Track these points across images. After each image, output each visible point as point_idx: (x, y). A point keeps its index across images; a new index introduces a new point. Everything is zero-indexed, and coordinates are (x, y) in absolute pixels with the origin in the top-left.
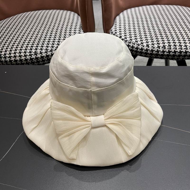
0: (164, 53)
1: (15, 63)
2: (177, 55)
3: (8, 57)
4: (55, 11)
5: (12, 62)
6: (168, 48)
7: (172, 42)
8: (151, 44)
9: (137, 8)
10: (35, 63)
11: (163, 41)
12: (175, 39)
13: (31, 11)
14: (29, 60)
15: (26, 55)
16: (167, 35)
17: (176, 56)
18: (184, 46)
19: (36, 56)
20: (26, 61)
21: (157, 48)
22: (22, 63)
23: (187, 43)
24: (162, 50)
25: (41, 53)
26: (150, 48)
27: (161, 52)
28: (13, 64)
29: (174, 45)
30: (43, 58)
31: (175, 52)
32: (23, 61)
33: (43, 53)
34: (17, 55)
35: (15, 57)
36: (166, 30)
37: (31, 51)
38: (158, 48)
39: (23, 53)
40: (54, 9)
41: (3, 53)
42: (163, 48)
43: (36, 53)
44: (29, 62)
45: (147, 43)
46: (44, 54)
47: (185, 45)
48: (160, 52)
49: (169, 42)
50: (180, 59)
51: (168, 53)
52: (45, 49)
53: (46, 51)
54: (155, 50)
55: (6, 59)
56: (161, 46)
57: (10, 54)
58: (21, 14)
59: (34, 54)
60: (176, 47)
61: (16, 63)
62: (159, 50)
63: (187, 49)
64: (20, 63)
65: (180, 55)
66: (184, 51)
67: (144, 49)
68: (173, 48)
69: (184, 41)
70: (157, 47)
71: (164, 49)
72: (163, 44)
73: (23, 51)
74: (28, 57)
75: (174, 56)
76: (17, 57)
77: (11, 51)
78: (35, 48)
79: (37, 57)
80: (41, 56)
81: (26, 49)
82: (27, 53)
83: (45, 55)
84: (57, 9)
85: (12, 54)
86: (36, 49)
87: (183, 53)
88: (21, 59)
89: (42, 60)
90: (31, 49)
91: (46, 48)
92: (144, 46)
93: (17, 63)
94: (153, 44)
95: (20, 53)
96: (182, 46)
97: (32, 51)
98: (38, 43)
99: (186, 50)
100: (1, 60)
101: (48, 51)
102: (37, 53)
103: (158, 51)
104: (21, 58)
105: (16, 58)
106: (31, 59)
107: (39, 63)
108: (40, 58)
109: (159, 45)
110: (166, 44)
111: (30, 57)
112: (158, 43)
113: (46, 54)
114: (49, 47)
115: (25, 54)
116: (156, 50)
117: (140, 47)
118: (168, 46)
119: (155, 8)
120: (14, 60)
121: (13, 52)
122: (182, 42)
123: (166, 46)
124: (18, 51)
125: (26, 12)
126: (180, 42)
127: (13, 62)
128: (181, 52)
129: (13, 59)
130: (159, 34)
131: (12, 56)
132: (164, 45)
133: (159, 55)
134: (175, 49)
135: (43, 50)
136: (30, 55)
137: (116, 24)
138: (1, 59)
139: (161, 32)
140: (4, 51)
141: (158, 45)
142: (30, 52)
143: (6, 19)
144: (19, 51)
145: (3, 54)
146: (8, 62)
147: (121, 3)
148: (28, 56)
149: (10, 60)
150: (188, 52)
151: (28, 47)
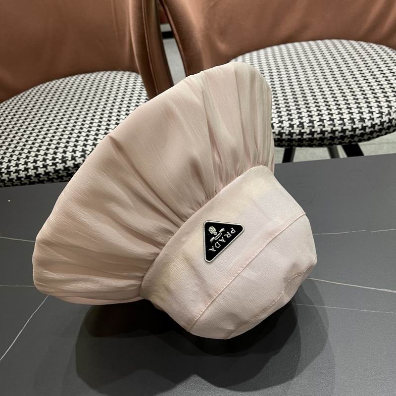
0: (302, 136)
1: (27, 182)
2: (329, 138)
3: (14, 171)
4: (101, 74)
5: (22, 181)
6: (308, 126)
7: (316, 114)
8: (277, 122)
9: (255, 53)
10: (64, 178)
11: (298, 115)
12: (321, 108)
13: (58, 78)
14: (53, 173)
15: (45, 164)
16: (307, 102)
17: (326, 140)
18: (338, 120)
19: (64, 164)
20: (47, 176)
21: (288, 129)
22: (41, 179)
23: (344, 114)
24: (298, 132)
25: (73, 158)
26: (276, 130)
27: (297, 135)
28: (25, 184)
29: (320, 119)
31: (323, 132)
32: (41, 176)
33: (76, 158)
34: (29, 167)
35: (26, 170)
36: (306, 91)
37: (56, 156)
38: (290, 129)
39: (41, 161)
40: (99, 70)
41: (5, 165)
42: (300, 127)
43: (64, 160)
44: (53, 176)
46: (79, 160)
47: (340, 117)
48: (294, 135)
49: (311, 114)
51: (310, 136)
52: (81, 150)
53: (83, 153)
54: (285, 133)
55: (10, 175)
56: (295, 124)
57: (17, 165)
58: (39, 87)
59: (60, 161)
60: (323, 122)
61: (29, 181)
62: (292, 131)
63: (344, 125)
65: (334, 136)
66: (339, 128)
68: (319, 126)
69: (338, 110)
70: (288, 126)
71: (301, 129)
72: (300, 120)
73: (40, 158)
74: (51, 169)
75: (321, 139)
76: (30, 170)
77: (18, 159)
78: (63, 149)
79: (66, 166)
80: (74, 164)
81: (46, 154)
82: (47, 161)
84: (106, 70)
85: (20, 165)
86: (65, 152)
87: (337, 133)
88: (38, 173)
90: (55, 153)
91: (83, 149)
93: (32, 181)
94: (281, 122)
95: (35, 161)
96: (335, 121)
98: (68, 139)
99: (342, 128)
100: (2, 178)
101: (86, 154)
102: (67, 158)
103: (291, 134)
104: (37, 171)
105: (28, 172)
106: (56, 171)
108: (73, 168)
109: (292, 123)
110: (304, 120)
111: (54, 167)
112: (289, 119)
114: (88, 146)
115: (43, 162)
116: (287, 132)
118: (308, 123)
119: (288, 50)
120: (24, 176)
121: (22, 161)
122: (335, 112)
123: (305, 124)
124: (31, 159)
125: (48, 81)
126: (331, 112)
127: (23, 179)
128: (333, 132)
129: (22, 174)
130: (292, 100)
131: (20, 170)
132: (302, 121)
133: (294, 140)
134: (321, 127)
135: (77, 152)
136: (54, 164)
138: (2, 176)
139: (298, 96)
140: (7, 161)
141: (290, 122)
142: (54, 159)
143: (10, 98)
144: (33, 158)
145: (5, 168)
146: (14, 180)
148: (51, 166)
149: (17, 176)
150: (347, 129)
151: (50, 150)
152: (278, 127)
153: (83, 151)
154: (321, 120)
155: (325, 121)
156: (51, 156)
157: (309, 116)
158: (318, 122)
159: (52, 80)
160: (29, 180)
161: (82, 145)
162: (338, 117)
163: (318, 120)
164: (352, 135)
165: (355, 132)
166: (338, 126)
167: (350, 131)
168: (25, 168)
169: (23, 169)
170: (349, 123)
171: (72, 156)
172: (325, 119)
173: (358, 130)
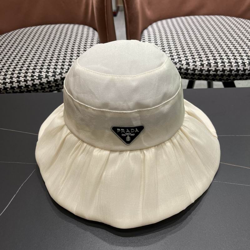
0: (209, 73)
1: (12, 92)
2: (227, 75)
3: (2, 83)
4: (62, 25)
5: (7, 90)
6: (214, 66)
7: (219, 58)
8: (192, 62)
9: (169, 20)
10: (39, 91)
11: (207, 58)
12: (222, 55)
14: (31, 87)
15: (26, 79)
16: (211, 51)
17: (225, 76)
18: (234, 63)
19: (40, 81)
20: (27, 88)
22: (22, 90)
23: (238, 59)
24: (206, 69)
25: (47, 77)
26: (191, 67)
27: (206, 71)
28: (9, 93)
30: (50, 84)
31: (224, 70)
32: (23, 88)
33: (49, 77)
34: (14, 81)
35: (12, 82)
36: (209, 44)
38: (201, 67)
39: (23, 77)
40: (61, 23)
43: (40, 78)
44: (31, 89)
45: (186, 61)
46: (51, 79)
47: (236, 61)
48: (204, 71)
49: (215, 58)
50: (230, 80)
51: (215, 73)
52: (52, 72)
53: (54, 74)
54: (197, 69)
56: (205, 64)
57: (5, 79)
58: (17, 30)
59: (37, 78)
60: (224, 64)
62: (203, 68)
63: (239, 66)
64: (18, 91)
65: (231, 74)
67: (183, 68)
68: (221, 66)
69: (234, 57)
70: (200, 64)
71: (208, 67)
73: (22, 75)
74: (30, 83)
75: (222, 75)
76: (14, 83)
77: (5, 75)
78: (39, 70)
79: (42, 82)
80: (47, 81)
81: (26, 73)
82: (28, 77)
83: (53, 80)
84: (65, 23)
85: (7, 79)
86: (40, 72)
87: (233, 71)
88: (20, 85)
89: (49, 86)
90: (33, 72)
91: (54, 71)
92: (182, 65)
93: (15, 91)
94: (195, 62)
95: (18, 77)
96: (233, 63)
97: (35, 75)
98: (42, 64)
99: (237, 68)
101: (56, 74)
102: (42, 77)
103: (201, 70)
104: (20, 84)
105: (13, 84)
106: (34, 85)
107: (45, 90)
108: (46, 84)
109: (203, 63)
110: (211, 61)
111: (32, 82)
112: (200, 61)
113: (54, 77)
114: (57, 69)
115: (25, 78)
116: (199, 69)
117: (178, 65)
118: (214, 64)
119: (192, 20)
120: (9, 87)
121: (8, 76)
122: (231, 57)
123: (212, 64)
124: (15, 75)
125: (24, 28)
126: (229, 58)
127: (8, 89)
128: (231, 71)
129: (8, 86)
130: (201, 49)
131: (7, 82)
132: (209, 62)
133: (203, 75)
134: (223, 67)
135: (50, 73)
136: (32, 80)
137: (144, 39)
139: (204, 46)
141: (201, 62)
142: (32, 76)
144: (17, 75)
146: (1, 90)
147: (149, 13)
148: (30, 81)
149: (4, 87)
150: (240, 70)
151: (30, 70)
152: (193, 65)
153: (54, 72)
154: (223, 62)
155: (225, 63)
156: (31, 74)
157: (214, 59)
158: (221, 63)
159: (27, 27)
160: (13, 90)
161: (53, 68)
162: (234, 61)
163: (221, 62)
164: (243, 74)
165: (245, 72)
166: (234, 67)
167: (242, 71)
168: (11, 81)
169: (9, 82)
170: (242, 66)
171: (46, 75)
172: (226, 62)
173: (247, 71)
